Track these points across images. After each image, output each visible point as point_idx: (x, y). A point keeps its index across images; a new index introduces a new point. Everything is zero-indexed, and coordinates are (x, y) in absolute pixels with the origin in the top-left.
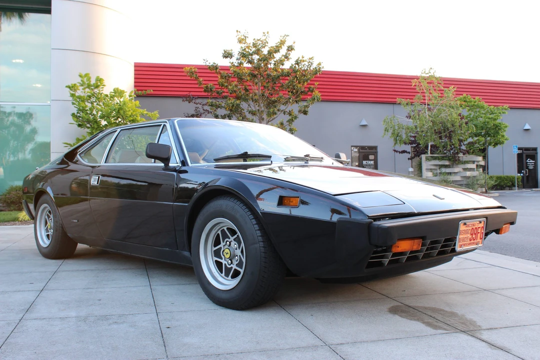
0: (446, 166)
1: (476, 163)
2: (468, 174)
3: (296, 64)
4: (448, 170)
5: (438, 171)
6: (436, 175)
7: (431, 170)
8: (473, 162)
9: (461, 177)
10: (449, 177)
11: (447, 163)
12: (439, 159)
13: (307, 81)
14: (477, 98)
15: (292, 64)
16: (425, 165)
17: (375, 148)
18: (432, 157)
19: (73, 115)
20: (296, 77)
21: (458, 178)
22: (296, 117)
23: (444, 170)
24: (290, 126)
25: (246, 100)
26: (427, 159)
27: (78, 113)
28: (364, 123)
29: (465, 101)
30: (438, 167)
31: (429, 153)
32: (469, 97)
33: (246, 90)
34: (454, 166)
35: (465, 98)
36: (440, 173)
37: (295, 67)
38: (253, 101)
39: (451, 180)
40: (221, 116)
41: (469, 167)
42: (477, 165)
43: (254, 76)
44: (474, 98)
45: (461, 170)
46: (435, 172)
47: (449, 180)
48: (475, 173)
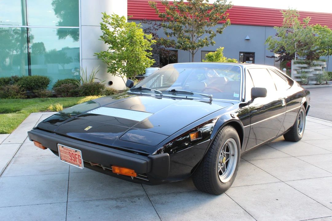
0: (305, 68)
1: (322, 66)
2: (318, 72)
3: (217, 2)
4: (306, 70)
5: (300, 71)
6: (298, 73)
7: (296, 70)
8: (321, 65)
9: (313, 74)
10: (307, 74)
11: (306, 65)
12: (301, 63)
13: (223, 12)
14: (325, 26)
15: (215, 2)
16: (293, 67)
17: (253, 53)
18: (297, 62)
19: (102, 37)
20: (217, 10)
21: (311, 75)
22: (215, 35)
23: (303, 70)
24: (211, 40)
25: (184, 24)
26: (295, 63)
27: (104, 35)
28: (248, 38)
29: (317, 29)
30: (300, 68)
31: (295, 59)
32: (320, 26)
33: (185, 18)
34: (310, 68)
35: (317, 26)
36: (301, 72)
37: (216, 4)
38: (189, 24)
39: (308, 76)
40: (169, 33)
41: (318, 69)
42: (322, 67)
43: (191, 9)
44: (323, 27)
45: (314, 70)
46: (298, 71)
47: (307, 76)
48: (321, 72)
